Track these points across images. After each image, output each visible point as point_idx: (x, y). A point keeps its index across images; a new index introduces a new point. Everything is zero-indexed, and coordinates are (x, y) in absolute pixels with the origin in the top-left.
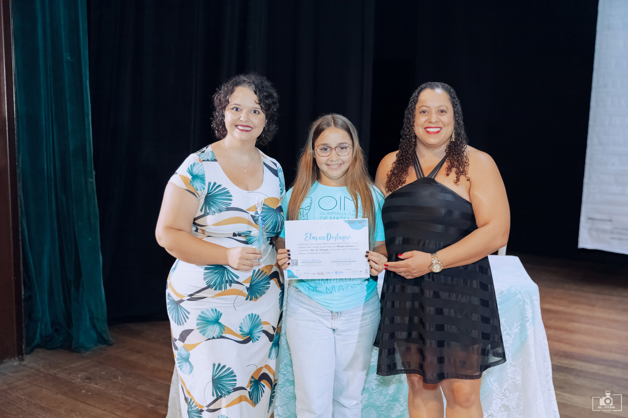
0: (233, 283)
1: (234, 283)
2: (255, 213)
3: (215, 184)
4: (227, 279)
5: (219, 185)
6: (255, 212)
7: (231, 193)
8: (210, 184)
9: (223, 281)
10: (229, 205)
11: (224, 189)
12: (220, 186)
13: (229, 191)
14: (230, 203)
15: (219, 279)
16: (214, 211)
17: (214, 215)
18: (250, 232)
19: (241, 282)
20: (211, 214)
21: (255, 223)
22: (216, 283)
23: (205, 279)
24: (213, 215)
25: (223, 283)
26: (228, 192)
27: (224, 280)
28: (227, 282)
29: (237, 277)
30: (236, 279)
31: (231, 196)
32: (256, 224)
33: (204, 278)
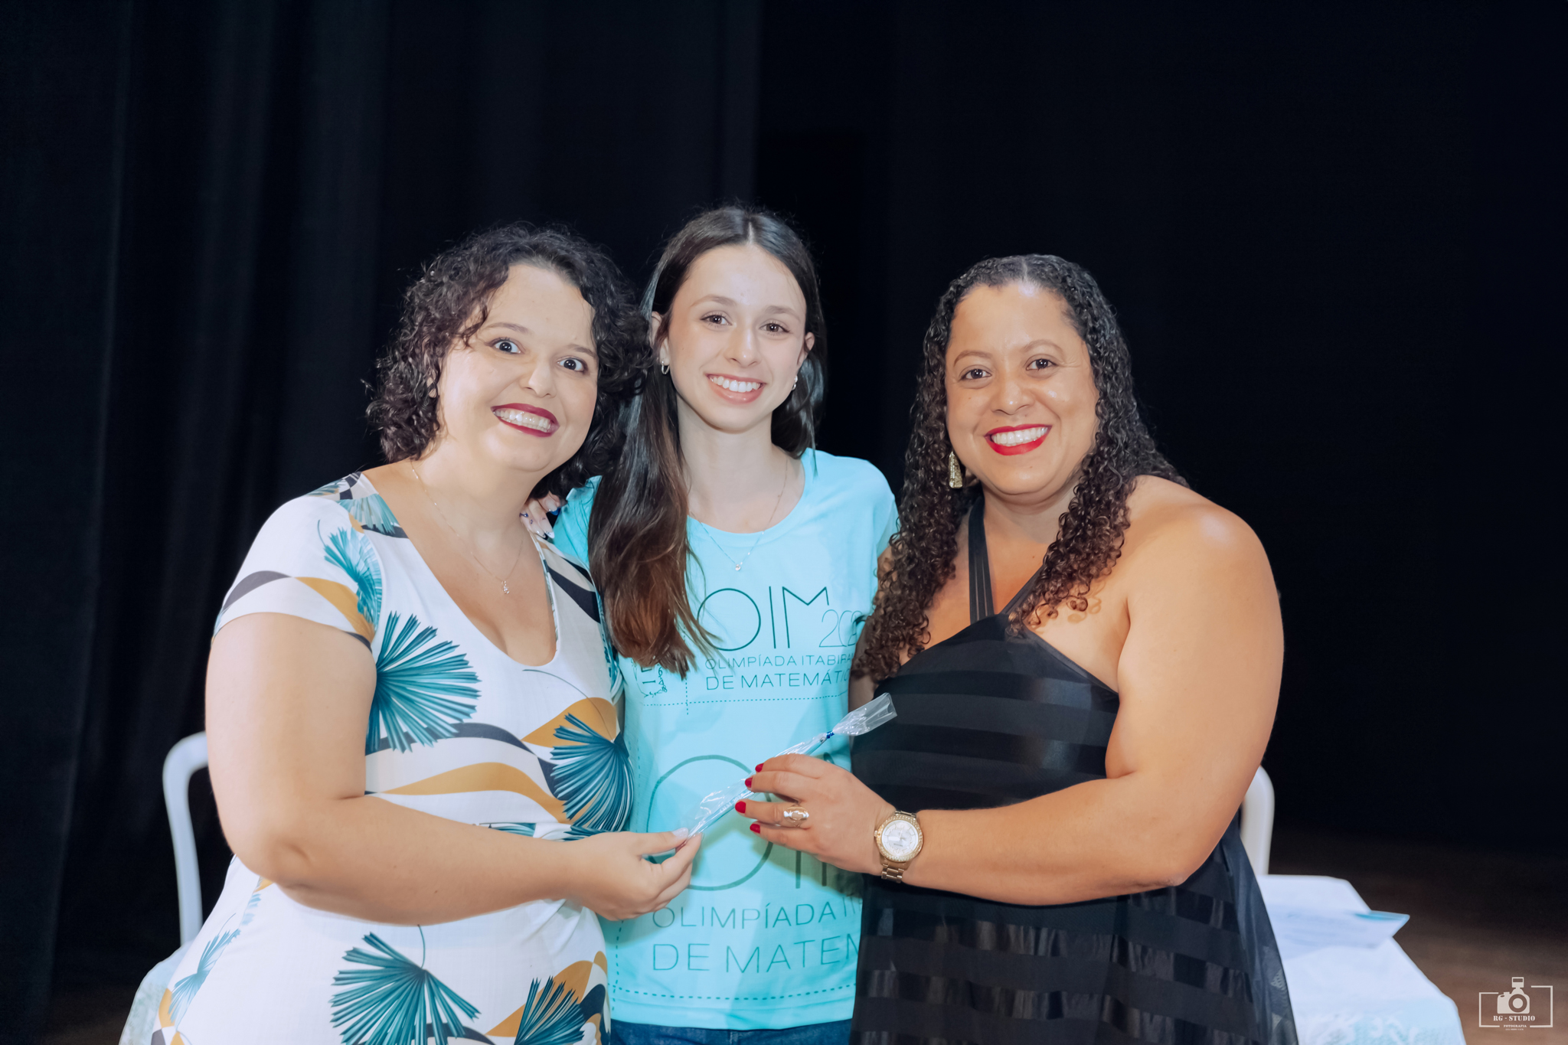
0: (452, 1035)
1: (459, 1035)
2: (554, 754)
3: (412, 623)
4: (429, 1020)
5: (427, 630)
6: (552, 750)
7: (475, 666)
8: (393, 620)
9: (414, 1028)
10: (467, 715)
11: (447, 646)
12: (430, 632)
13: (465, 658)
14: (473, 707)
15: (398, 1019)
16: (407, 735)
17: (407, 751)
18: (531, 826)
19: (483, 1031)
20: (395, 747)
21: (553, 790)
22: (386, 1034)
23: (337, 1019)
24: (403, 749)
25: (413, 1037)
26: (460, 661)
27: (417, 1022)
28: (429, 1031)
29: (472, 1012)
30: (464, 1020)
31: (472, 678)
32: (556, 796)
33: (333, 1017)
